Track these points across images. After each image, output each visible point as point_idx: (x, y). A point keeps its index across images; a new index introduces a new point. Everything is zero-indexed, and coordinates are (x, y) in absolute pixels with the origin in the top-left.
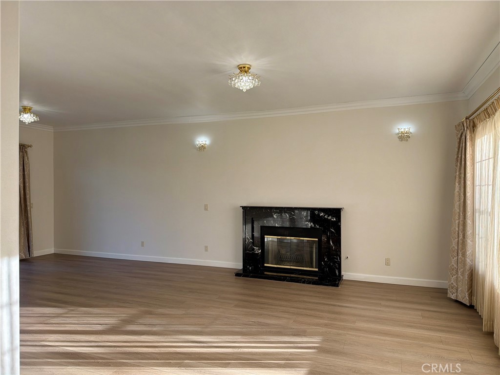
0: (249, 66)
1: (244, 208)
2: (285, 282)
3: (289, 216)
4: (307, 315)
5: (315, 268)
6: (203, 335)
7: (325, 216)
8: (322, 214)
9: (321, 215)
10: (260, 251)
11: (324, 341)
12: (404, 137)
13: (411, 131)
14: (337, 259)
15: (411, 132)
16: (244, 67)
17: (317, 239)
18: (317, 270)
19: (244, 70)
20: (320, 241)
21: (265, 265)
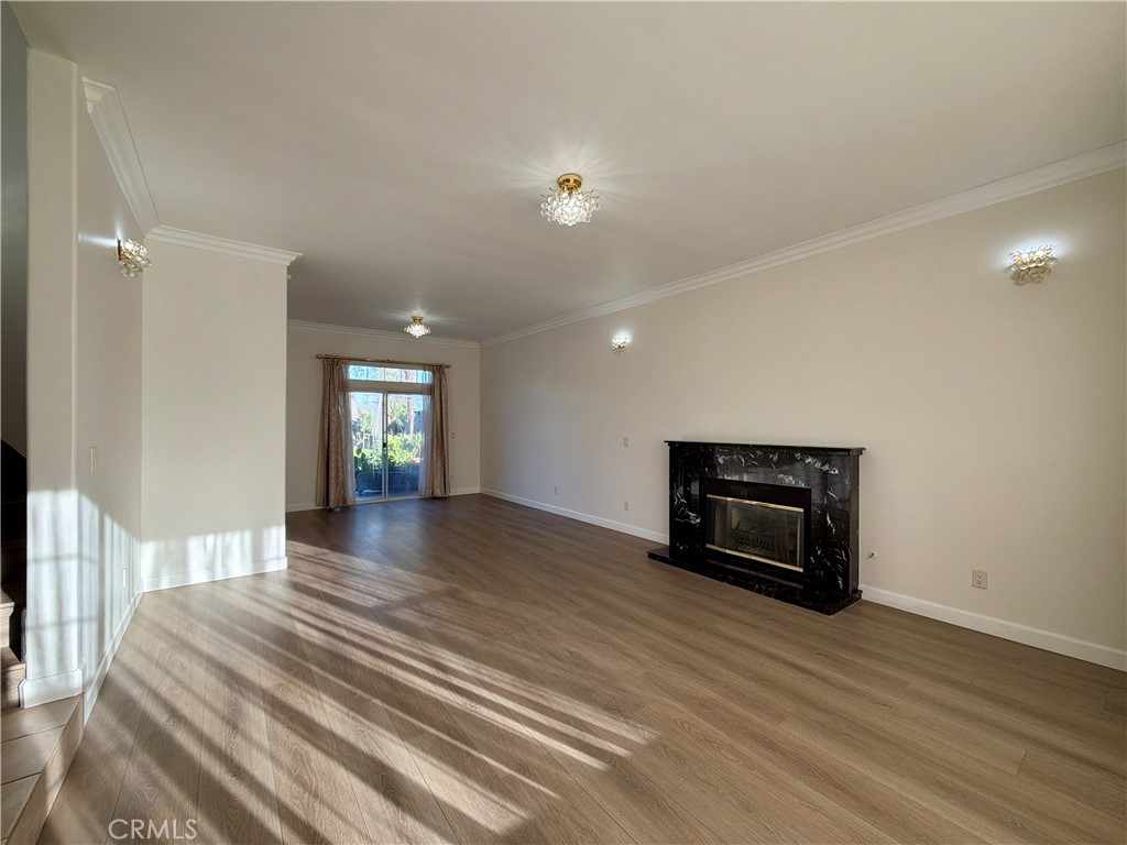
0: (576, 178)
1: (671, 444)
2: (725, 584)
3: (746, 462)
4: (689, 666)
5: (800, 567)
6: (464, 655)
7: (815, 463)
8: (810, 460)
9: (807, 461)
10: (698, 521)
11: (653, 746)
12: (1029, 275)
13: (1054, 254)
14: (841, 555)
15: (1054, 256)
16: (568, 181)
17: (802, 510)
18: (801, 570)
19: (570, 184)
20: (807, 513)
21: (708, 546)
